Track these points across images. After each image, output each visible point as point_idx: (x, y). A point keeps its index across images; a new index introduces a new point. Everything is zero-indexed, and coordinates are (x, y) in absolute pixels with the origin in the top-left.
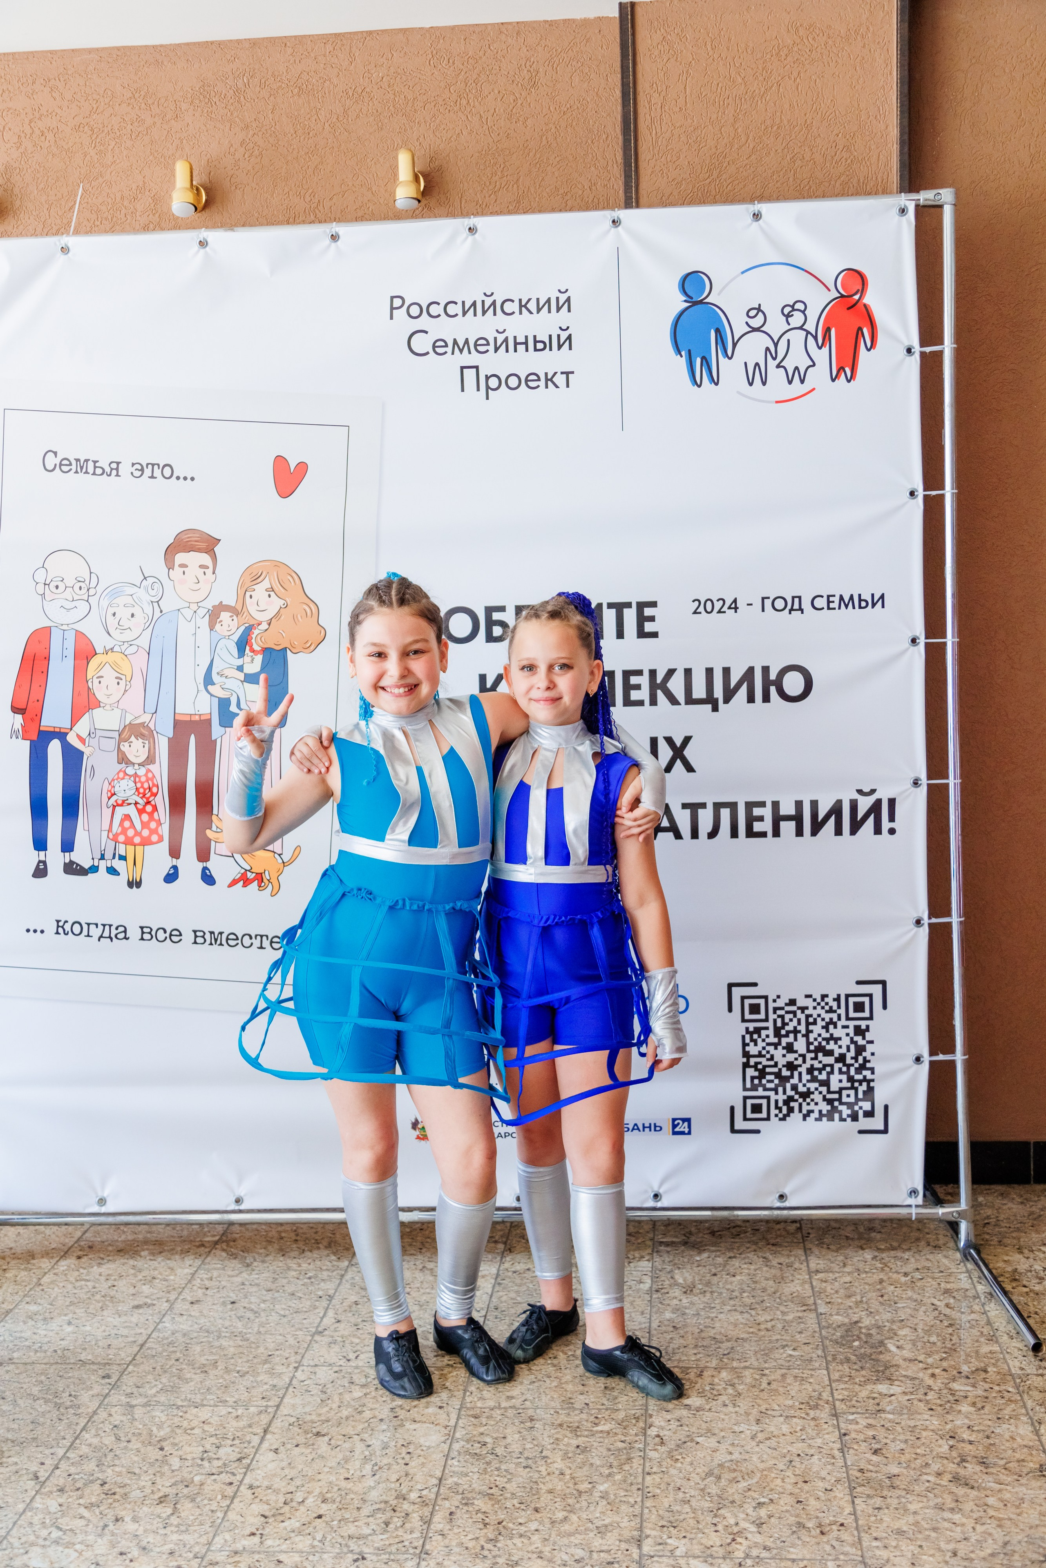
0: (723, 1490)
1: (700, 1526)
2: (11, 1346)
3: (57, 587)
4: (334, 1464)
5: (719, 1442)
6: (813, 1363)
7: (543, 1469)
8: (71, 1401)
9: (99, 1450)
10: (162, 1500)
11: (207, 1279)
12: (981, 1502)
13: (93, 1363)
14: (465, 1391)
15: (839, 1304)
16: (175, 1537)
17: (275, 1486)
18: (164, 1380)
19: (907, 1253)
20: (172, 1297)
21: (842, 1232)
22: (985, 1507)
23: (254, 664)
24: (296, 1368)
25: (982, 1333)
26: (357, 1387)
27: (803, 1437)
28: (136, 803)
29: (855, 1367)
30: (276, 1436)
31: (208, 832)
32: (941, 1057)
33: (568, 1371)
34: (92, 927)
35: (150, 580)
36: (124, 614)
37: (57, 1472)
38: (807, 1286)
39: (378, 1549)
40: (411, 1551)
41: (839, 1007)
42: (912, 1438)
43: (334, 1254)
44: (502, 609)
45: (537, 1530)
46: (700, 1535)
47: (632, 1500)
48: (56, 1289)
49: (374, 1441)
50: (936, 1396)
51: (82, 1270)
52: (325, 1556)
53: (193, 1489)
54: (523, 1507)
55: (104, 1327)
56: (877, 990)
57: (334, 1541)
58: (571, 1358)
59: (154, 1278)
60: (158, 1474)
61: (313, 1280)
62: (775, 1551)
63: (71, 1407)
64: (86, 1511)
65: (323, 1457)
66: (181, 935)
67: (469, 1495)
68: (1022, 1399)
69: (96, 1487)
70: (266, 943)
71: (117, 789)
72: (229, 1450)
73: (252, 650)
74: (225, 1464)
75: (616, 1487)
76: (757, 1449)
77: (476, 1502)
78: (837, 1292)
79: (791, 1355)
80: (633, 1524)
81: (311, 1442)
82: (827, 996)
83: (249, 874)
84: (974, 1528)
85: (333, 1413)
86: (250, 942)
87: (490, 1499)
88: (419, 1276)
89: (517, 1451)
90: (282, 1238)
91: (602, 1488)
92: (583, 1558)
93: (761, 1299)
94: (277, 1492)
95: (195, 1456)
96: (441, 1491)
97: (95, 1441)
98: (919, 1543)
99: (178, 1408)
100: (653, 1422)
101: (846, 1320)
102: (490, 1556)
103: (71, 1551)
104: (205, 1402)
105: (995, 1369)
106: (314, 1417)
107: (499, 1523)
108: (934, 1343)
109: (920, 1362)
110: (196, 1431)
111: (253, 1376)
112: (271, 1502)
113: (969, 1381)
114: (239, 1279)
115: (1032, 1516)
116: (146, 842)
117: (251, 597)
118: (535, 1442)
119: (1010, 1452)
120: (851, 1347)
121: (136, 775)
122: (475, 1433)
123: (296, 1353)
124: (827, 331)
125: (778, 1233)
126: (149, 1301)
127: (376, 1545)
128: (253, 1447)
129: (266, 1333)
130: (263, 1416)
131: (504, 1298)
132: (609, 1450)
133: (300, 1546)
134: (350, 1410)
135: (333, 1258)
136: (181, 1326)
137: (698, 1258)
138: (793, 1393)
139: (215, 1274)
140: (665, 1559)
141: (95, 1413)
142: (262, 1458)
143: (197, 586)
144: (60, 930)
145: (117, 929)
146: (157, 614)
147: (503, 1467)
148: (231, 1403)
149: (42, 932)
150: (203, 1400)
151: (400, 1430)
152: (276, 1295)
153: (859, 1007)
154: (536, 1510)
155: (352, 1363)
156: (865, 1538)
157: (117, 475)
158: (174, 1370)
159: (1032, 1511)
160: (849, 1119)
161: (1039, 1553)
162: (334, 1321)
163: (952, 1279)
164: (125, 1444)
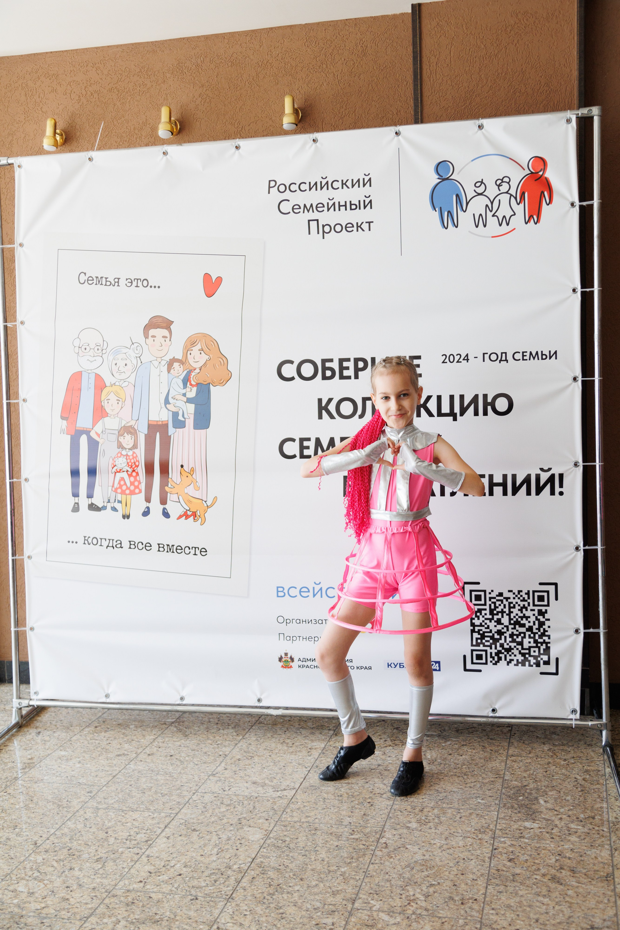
0: (413, 875)
1: (392, 895)
2: (45, 773)
3: (85, 349)
4: (197, 847)
5: (419, 849)
6: (491, 808)
7: (313, 858)
8: (67, 804)
9: (73, 831)
10: (97, 861)
11: (161, 742)
12: (564, 893)
13: (85, 784)
14: (284, 811)
15: (518, 775)
16: (98, 880)
17: (162, 857)
18: (120, 796)
19: (571, 748)
20: (139, 751)
21: (535, 734)
22: (565, 896)
23: (192, 393)
24: (194, 793)
25: (599, 796)
26: (224, 806)
27: (470, 849)
28: (127, 471)
29: (515, 811)
30: (171, 830)
31: (166, 488)
32: (591, 630)
33: (346, 804)
34: (103, 540)
35: (136, 345)
36: (121, 364)
37: (48, 841)
38: (503, 764)
39: (206, 894)
40: (224, 897)
41: (529, 598)
42: (535, 854)
43: (236, 732)
44: (331, 360)
45: (298, 890)
46: (390, 900)
47: (358, 878)
48: (78, 744)
49: (224, 836)
50: (559, 830)
51: (95, 734)
52: (176, 896)
53: (117, 855)
54: (295, 877)
55: (97, 765)
56: (552, 589)
57: (183, 888)
58: (351, 797)
59: (133, 740)
60: (100, 846)
61: (219, 746)
62: (431, 912)
63: (66, 807)
64: (56, 863)
65: (193, 843)
66: (151, 546)
67: (266, 869)
68: (610, 836)
69: (65, 851)
70: (198, 552)
71: (117, 463)
72: (143, 835)
73: (191, 385)
74: (138, 843)
75: (351, 870)
76: (440, 854)
77: (269, 873)
78: (520, 768)
79: (479, 802)
80: (354, 891)
81: (189, 834)
82: (521, 591)
83: (188, 512)
84: (554, 907)
85: (206, 819)
86: (189, 551)
87: (278, 871)
88: (280, 746)
89: (302, 846)
90: (210, 722)
91: (343, 870)
92: (319, 908)
93: (473, 770)
94: (161, 860)
95: (123, 837)
96: (252, 865)
97: (73, 826)
98: (518, 913)
99: (123, 811)
100: (385, 835)
101: (520, 784)
102: (267, 903)
103: (41, 884)
104: (138, 809)
105: (600, 818)
106: (195, 821)
107: (278, 885)
108: (568, 801)
109: (556, 811)
110: (128, 824)
111: (169, 797)
112: (156, 865)
113: (582, 823)
114: (179, 743)
115: (592, 903)
116: (132, 493)
117: (190, 354)
118: (313, 842)
119: (591, 865)
120: (516, 800)
121: (127, 455)
122: (281, 835)
123: (197, 785)
124: (523, 195)
125: (497, 732)
126: (126, 753)
127: (206, 892)
128: (156, 835)
129: (184, 773)
130: (167, 818)
131: (324, 761)
132: (355, 849)
133: (164, 890)
134: (216, 818)
135: (235, 734)
136: (139, 767)
137: (444, 745)
138: (473, 824)
139: (167, 739)
140: (365, 912)
141: (77, 811)
142: (159, 841)
143: (161, 348)
144: (86, 542)
145: (116, 542)
146: (139, 364)
147: (291, 855)
148: (152, 810)
149: (76, 543)
150: (137, 808)
151: (240, 831)
152: (197, 753)
153: (541, 599)
154: (302, 879)
155: (226, 793)
156: (487, 908)
157: (118, 286)
158: (127, 791)
159: (593, 900)
160: (534, 666)
161: (588, 924)
162: (223, 769)
163: (593, 764)
164: (88, 829)
